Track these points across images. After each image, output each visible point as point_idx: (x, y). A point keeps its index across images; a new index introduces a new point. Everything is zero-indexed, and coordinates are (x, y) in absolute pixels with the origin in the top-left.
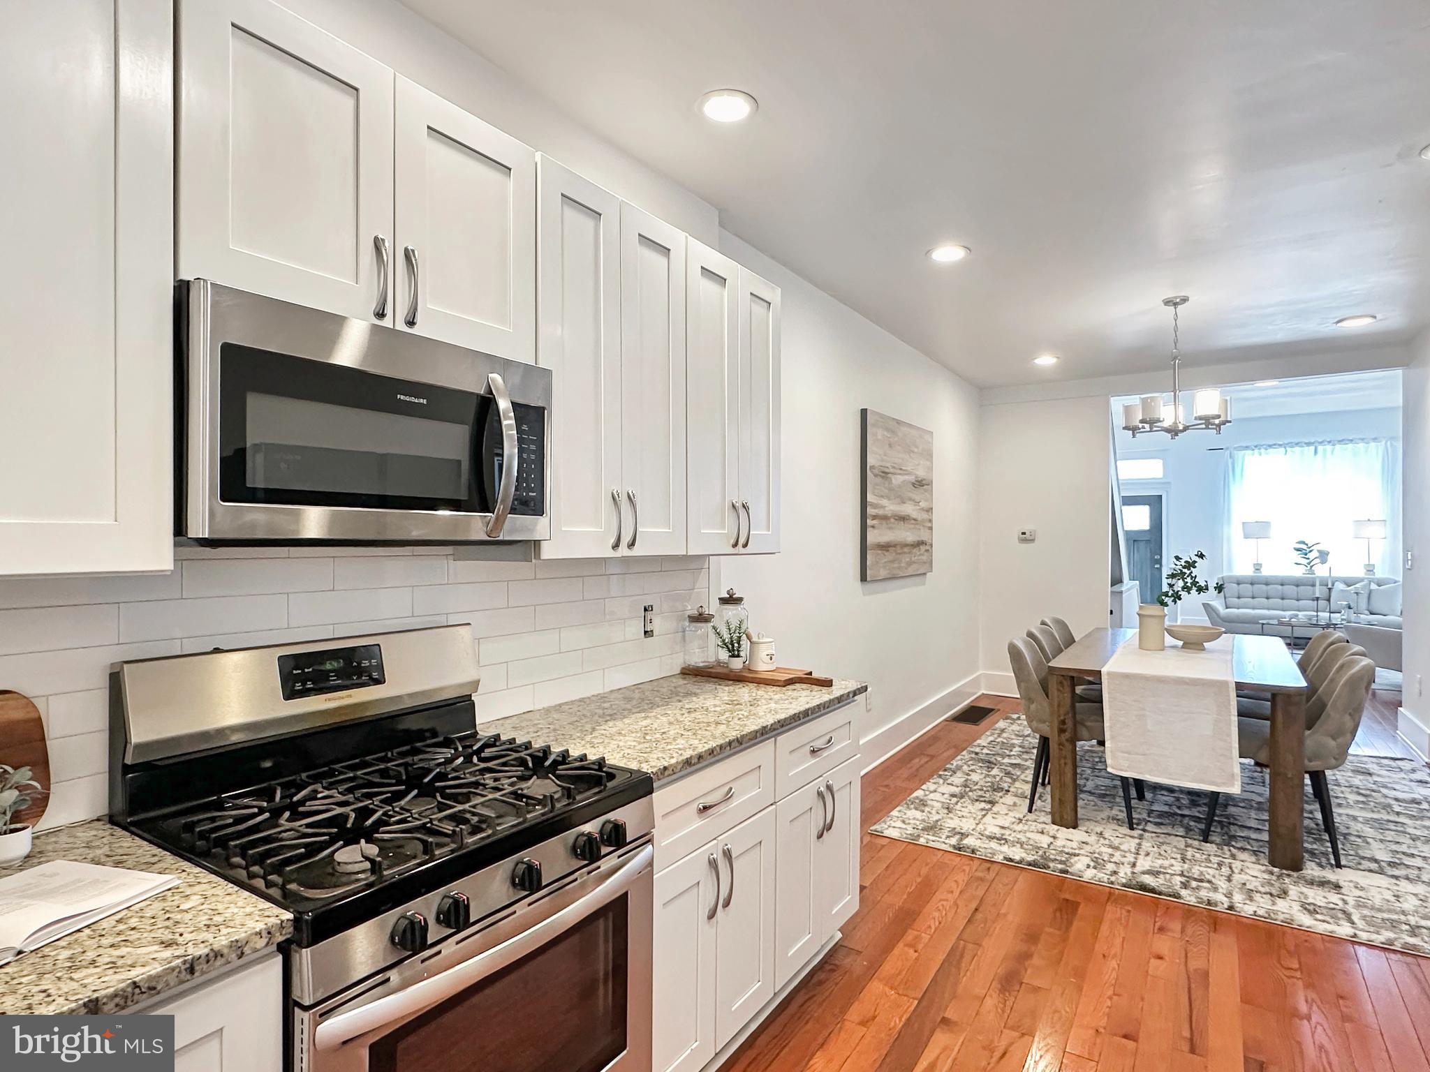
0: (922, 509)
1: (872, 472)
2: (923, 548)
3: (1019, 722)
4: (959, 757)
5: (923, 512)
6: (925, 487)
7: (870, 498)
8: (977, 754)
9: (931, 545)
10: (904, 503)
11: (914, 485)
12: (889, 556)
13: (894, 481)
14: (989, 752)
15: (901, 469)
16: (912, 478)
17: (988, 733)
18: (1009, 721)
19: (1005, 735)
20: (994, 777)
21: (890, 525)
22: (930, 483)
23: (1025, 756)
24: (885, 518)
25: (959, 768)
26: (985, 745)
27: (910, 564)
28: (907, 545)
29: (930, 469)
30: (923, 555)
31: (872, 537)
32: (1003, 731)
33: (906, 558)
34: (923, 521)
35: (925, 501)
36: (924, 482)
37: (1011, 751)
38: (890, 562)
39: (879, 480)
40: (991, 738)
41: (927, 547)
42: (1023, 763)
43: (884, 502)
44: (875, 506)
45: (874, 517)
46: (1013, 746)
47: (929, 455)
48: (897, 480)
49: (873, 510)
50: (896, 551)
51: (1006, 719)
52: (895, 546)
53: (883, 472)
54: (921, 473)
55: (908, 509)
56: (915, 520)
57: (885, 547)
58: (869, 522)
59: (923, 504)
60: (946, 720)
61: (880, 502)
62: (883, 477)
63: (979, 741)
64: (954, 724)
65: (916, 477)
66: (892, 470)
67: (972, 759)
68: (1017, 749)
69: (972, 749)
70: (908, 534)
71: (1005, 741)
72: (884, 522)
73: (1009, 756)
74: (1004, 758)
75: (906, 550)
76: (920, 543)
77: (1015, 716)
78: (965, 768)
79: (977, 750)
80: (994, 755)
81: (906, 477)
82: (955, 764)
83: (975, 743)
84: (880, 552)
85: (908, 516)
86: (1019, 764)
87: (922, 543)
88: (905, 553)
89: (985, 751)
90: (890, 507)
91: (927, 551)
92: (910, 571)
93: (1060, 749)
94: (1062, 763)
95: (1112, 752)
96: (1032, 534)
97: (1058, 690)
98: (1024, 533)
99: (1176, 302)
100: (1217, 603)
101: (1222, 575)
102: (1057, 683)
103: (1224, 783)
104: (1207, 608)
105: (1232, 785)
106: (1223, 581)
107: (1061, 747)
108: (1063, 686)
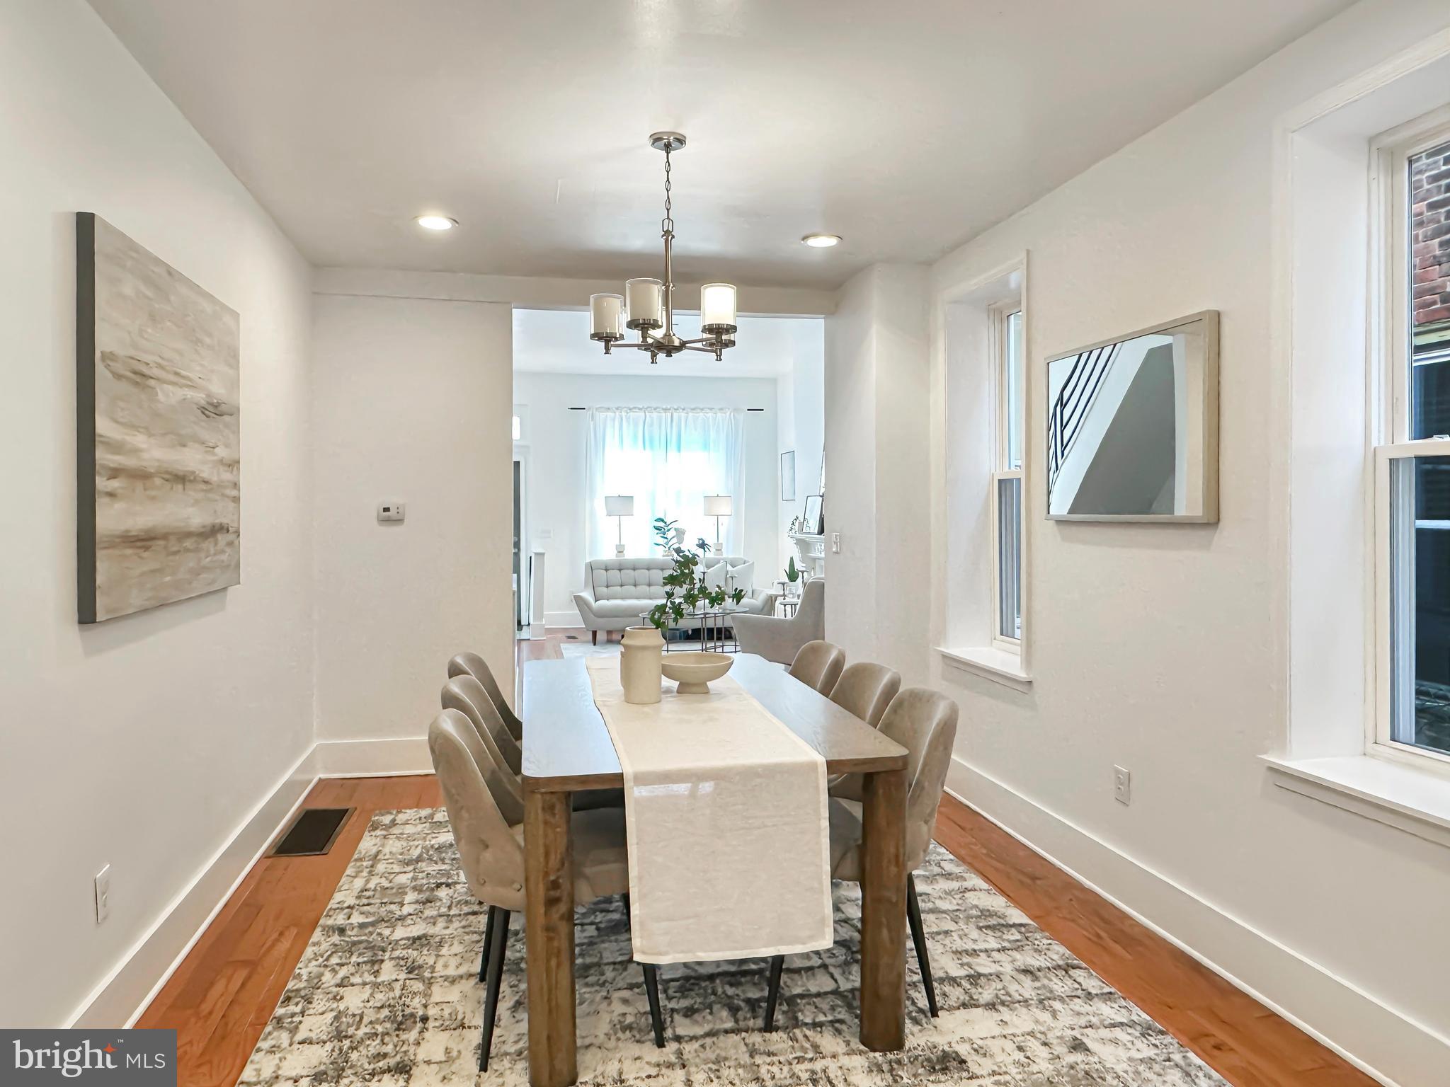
0: (221, 462)
1: (107, 366)
2: (222, 539)
3: (396, 830)
4: (309, 952)
5: (222, 468)
6: (226, 418)
7: (103, 425)
8: (342, 931)
9: (237, 533)
10: (184, 446)
11: (203, 410)
12: (150, 561)
13: (161, 396)
14: (362, 919)
15: (177, 374)
16: (200, 397)
17: (350, 871)
18: (378, 832)
19: (381, 867)
20: (390, 986)
21: (153, 493)
22: (234, 412)
23: (430, 912)
24: (140, 476)
25: (315, 983)
26: (351, 901)
27: (196, 572)
28: (189, 535)
29: (235, 384)
30: (223, 552)
31: (108, 519)
32: (375, 858)
33: (190, 562)
34: (221, 486)
35: (227, 446)
36: (223, 408)
37: (402, 904)
38: (153, 571)
39: (124, 387)
40: (359, 883)
41: (231, 537)
42: (431, 930)
43: (139, 440)
44: (117, 448)
45: (115, 473)
46: (402, 890)
47: (232, 358)
48: (169, 395)
49: (110, 457)
50: (166, 547)
51: (375, 829)
52: (165, 537)
53: (135, 373)
54: (218, 389)
55: (190, 459)
56: (206, 482)
57: (143, 541)
58: (101, 483)
59: (221, 452)
60: (266, 856)
61: (128, 438)
62: (137, 384)
63: (338, 897)
64: (284, 860)
65: (208, 396)
66: (155, 372)
67: (336, 948)
68: (411, 897)
69: (330, 922)
70: (190, 510)
71: (386, 884)
72: (139, 485)
73: (402, 918)
74: (393, 927)
75: (188, 543)
76: (215, 530)
77: (387, 819)
78: (327, 977)
79: (340, 920)
80: (373, 924)
81: (190, 394)
82: (304, 972)
83: (333, 904)
84: (129, 552)
85: (193, 472)
86: (425, 936)
87: (220, 529)
88: (187, 550)
89: (357, 919)
90: (153, 453)
91: (230, 544)
92: (199, 587)
93: (550, 939)
94: (553, 962)
95: (642, 924)
96: (400, 510)
97: (546, 823)
98: (387, 510)
99: (668, 143)
100: (588, 595)
101: (588, 561)
102: (543, 809)
103: (811, 938)
104: (579, 601)
105: (823, 936)
106: (591, 567)
107: (552, 935)
108: (554, 815)
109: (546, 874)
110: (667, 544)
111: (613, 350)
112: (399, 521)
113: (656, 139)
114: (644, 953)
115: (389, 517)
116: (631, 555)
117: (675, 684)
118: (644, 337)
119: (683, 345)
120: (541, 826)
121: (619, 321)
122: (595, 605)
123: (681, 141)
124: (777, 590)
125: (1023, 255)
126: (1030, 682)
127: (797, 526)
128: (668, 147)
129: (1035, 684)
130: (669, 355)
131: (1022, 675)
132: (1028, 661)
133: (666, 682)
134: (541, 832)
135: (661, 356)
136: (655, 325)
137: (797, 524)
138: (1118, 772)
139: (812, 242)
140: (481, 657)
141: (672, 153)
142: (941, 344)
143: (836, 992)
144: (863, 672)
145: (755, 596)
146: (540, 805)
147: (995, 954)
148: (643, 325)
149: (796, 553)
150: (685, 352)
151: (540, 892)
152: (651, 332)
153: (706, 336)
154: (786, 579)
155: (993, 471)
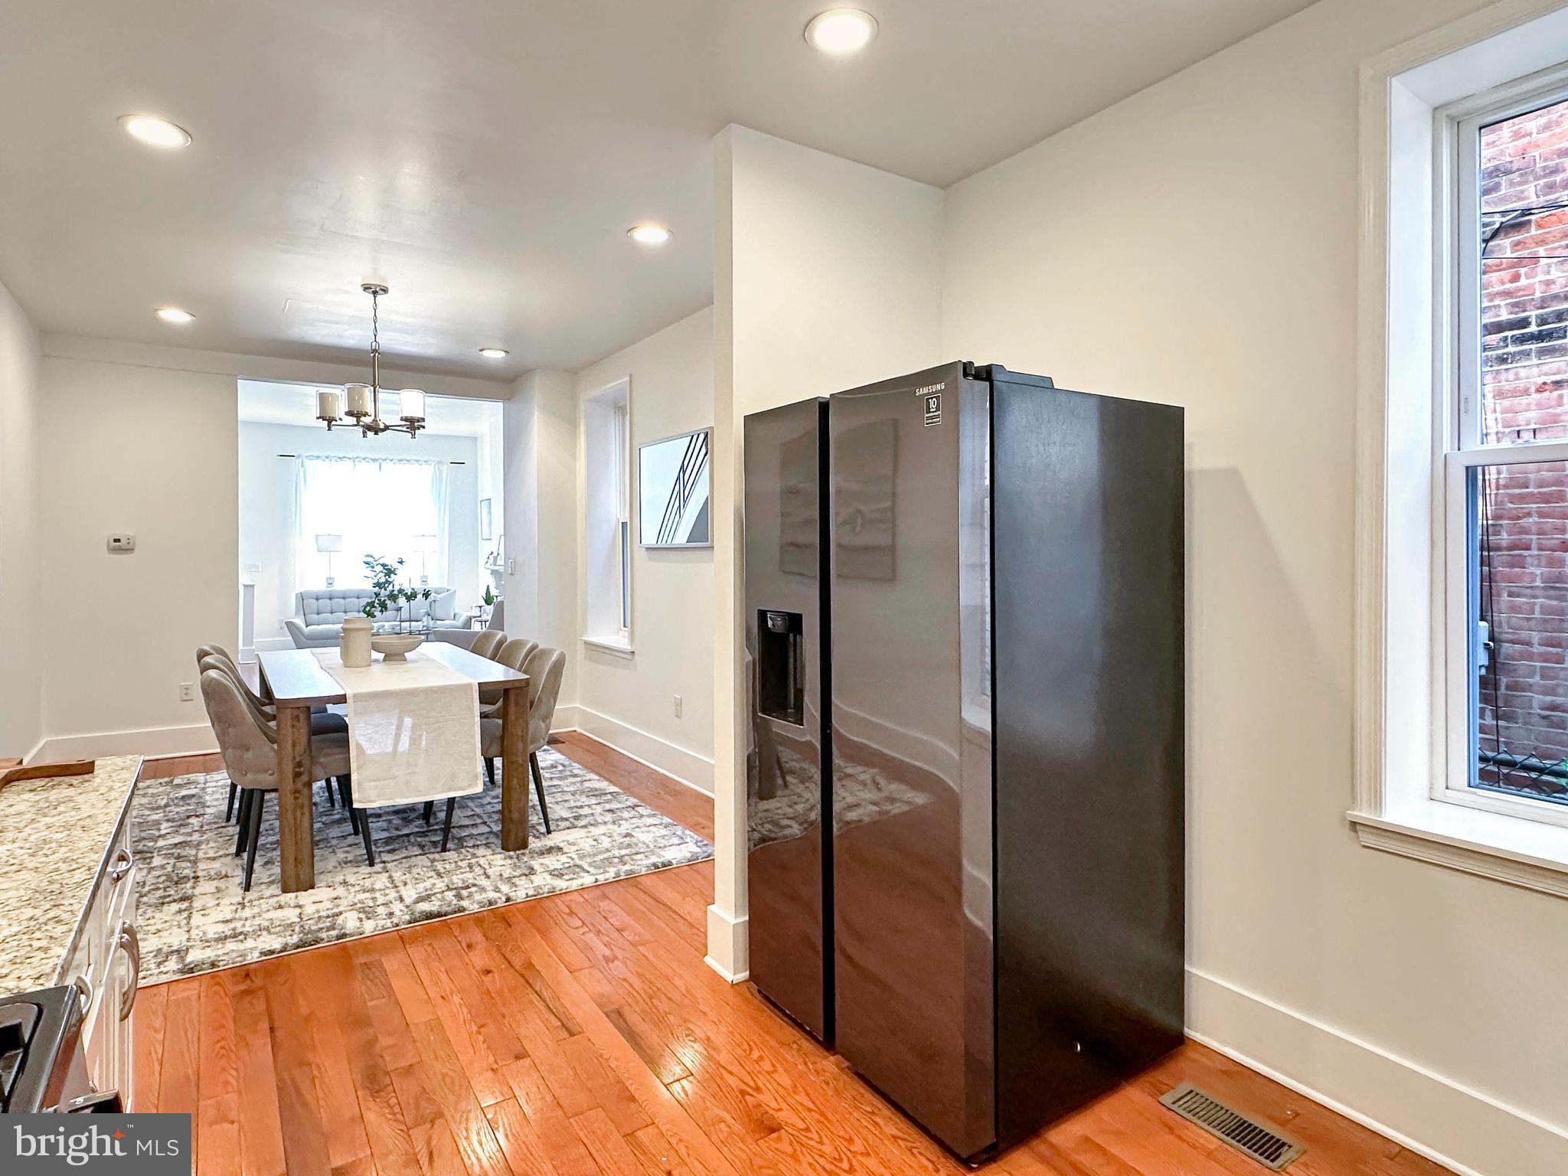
20: (162, 867)
37: (159, 829)
42: (189, 839)
86: (184, 842)
93: (296, 798)
94: (298, 814)
95: (359, 784)
96: (131, 541)
97: (293, 726)
98: (117, 541)
99: (375, 290)
100: (299, 621)
101: (299, 590)
102: (292, 718)
103: (470, 786)
104: (290, 625)
105: (476, 785)
106: (302, 597)
107: (297, 795)
108: (298, 721)
109: (294, 758)
110: (375, 576)
111: (333, 428)
112: (131, 550)
113: (366, 288)
114: (360, 802)
115: (118, 546)
116: (339, 586)
117: (381, 656)
118: (358, 421)
119: (387, 428)
120: (290, 729)
121: (340, 408)
122: (306, 630)
123: (385, 290)
124: (476, 612)
125: (627, 378)
126: (633, 652)
127: (491, 560)
128: (375, 293)
129: (636, 656)
130: (376, 434)
131: (629, 648)
132: (632, 639)
133: (376, 655)
134: (290, 733)
135: (370, 434)
136: (366, 414)
137: (491, 557)
138: (676, 698)
139: (486, 353)
140: (222, 647)
141: (379, 297)
142: (582, 428)
143: (491, 832)
144: (517, 645)
145: (457, 618)
146: (289, 716)
147: (594, 806)
148: (356, 414)
149: (491, 581)
150: (388, 431)
151: (289, 768)
152: (363, 419)
153: (404, 423)
154: (483, 603)
155: (618, 516)
